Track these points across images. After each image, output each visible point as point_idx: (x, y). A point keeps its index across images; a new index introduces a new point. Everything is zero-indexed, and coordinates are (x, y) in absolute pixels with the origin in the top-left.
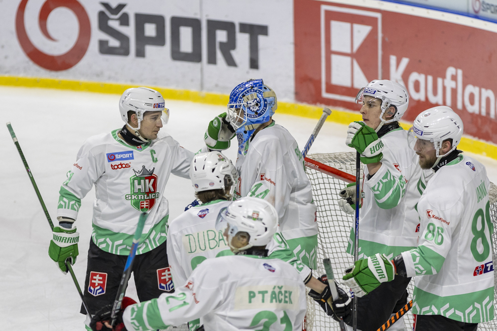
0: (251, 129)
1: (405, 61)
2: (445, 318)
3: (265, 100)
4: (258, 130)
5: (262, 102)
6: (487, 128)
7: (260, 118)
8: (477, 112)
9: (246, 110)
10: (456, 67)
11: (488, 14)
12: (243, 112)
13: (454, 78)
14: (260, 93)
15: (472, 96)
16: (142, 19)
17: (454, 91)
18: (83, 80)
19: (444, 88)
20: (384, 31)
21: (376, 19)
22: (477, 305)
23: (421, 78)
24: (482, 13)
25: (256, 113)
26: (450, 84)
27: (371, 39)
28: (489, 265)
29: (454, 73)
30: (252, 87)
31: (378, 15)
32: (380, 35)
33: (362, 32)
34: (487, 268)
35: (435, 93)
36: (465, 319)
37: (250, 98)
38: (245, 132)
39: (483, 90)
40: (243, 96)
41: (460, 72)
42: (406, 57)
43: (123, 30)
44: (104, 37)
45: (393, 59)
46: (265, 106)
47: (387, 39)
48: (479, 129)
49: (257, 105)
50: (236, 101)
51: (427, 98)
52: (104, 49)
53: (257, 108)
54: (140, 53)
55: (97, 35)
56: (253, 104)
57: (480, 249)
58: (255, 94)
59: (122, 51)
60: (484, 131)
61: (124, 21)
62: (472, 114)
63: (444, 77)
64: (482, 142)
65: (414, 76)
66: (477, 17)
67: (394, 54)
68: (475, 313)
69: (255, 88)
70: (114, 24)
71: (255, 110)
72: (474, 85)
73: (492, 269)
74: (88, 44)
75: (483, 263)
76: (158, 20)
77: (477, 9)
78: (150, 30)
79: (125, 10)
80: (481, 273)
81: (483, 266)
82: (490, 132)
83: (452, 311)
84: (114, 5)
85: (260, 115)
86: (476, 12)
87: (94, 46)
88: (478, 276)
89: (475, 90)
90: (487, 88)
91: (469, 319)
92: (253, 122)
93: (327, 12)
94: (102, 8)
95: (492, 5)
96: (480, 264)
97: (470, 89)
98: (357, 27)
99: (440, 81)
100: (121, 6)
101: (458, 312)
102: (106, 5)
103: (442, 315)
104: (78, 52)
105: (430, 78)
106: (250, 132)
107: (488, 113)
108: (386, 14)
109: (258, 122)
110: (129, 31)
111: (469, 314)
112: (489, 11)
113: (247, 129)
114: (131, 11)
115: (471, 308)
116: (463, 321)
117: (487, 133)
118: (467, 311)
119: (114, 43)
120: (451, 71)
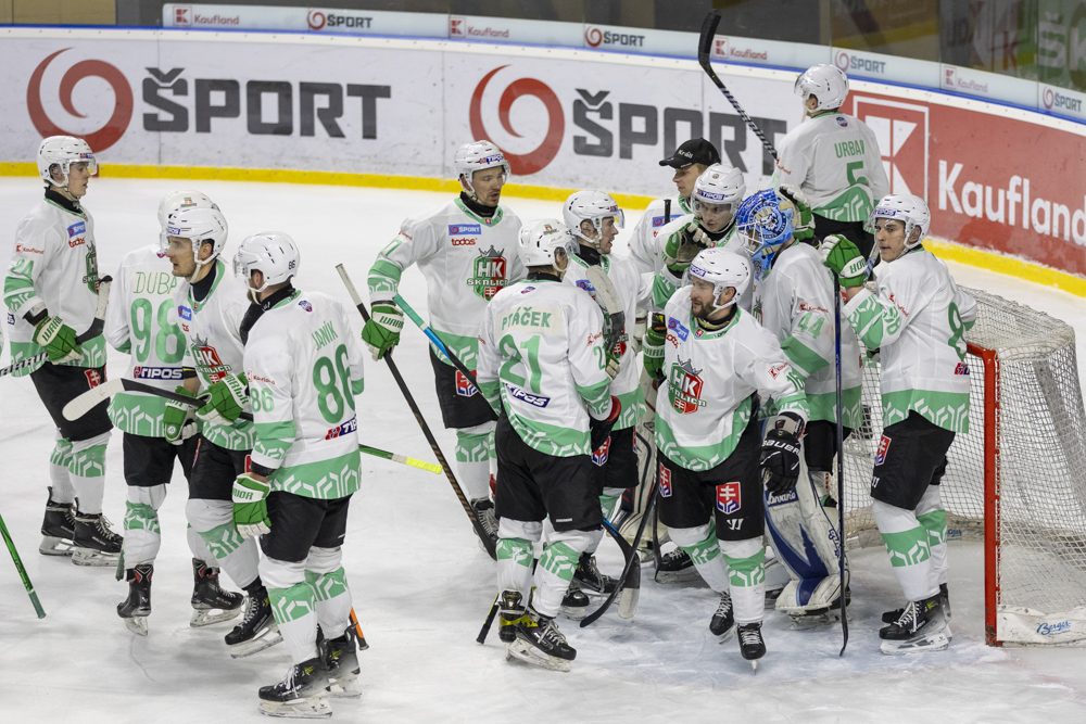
0: (771, 252)
1: (958, 168)
2: (289, 494)
3: (783, 214)
4: (778, 253)
5: (780, 217)
6: (1059, 253)
7: (780, 237)
8: (1048, 233)
9: (761, 230)
10: (1022, 177)
11: (1063, 109)
12: (757, 232)
13: (1019, 189)
14: (774, 205)
15: (1041, 213)
16: (628, 111)
17: (1019, 206)
18: (553, 186)
19: (1007, 203)
20: (931, 129)
21: (923, 114)
22: (333, 476)
23: (978, 189)
24: (1055, 108)
25: (774, 231)
26: (1014, 197)
27: (915, 139)
28: (346, 426)
29: (1020, 184)
30: (763, 201)
31: (925, 110)
32: (927, 134)
33: (905, 129)
34: (343, 429)
35: (995, 208)
36: (316, 494)
37: (763, 214)
38: (764, 257)
39: (1056, 205)
40: (755, 213)
41: (1027, 182)
42: (959, 162)
43: (605, 123)
44: (581, 132)
45: (943, 165)
46: (784, 221)
47: (935, 140)
48: (1050, 254)
49: (773, 221)
50: (746, 221)
51: (984, 214)
52: (581, 147)
53: (775, 225)
54: (626, 154)
55: (572, 130)
56: (768, 221)
57: (333, 407)
58: (768, 208)
59: (603, 151)
60: (1056, 257)
61: (606, 112)
62: (1041, 235)
63: (1006, 188)
64: (1053, 269)
65: (969, 187)
66: (1048, 113)
67: (944, 159)
68: (330, 485)
69: (768, 201)
70: (594, 117)
71: (772, 228)
72: (1045, 199)
73: (350, 431)
74: (560, 142)
75: (339, 425)
76: (649, 112)
77: (1049, 103)
78: (639, 124)
79: (607, 99)
80: (336, 436)
81: (338, 428)
82: (1063, 257)
83: (298, 485)
84: (593, 93)
85: (779, 233)
86: (1048, 107)
87: (567, 144)
88: (332, 440)
89: (1046, 205)
90: (1060, 203)
91: (322, 494)
92: (772, 244)
93: (859, 104)
94: (579, 97)
95: (1068, 99)
96: (334, 426)
97: (1039, 203)
98: (897, 123)
99: (1001, 193)
100: (603, 94)
101: (306, 486)
102: (583, 92)
103: (286, 490)
104: (548, 150)
105: (989, 190)
106: (770, 255)
107: (1061, 234)
108: (933, 107)
109: (777, 242)
110: (612, 125)
111: (322, 488)
112: (1064, 106)
113: (765, 253)
114: (614, 100)
115: (324, 480)
116: (314, 497)
117: (1060, 260)
118: (319, 485)
119: (593, 140)
120: (1015, 181)
